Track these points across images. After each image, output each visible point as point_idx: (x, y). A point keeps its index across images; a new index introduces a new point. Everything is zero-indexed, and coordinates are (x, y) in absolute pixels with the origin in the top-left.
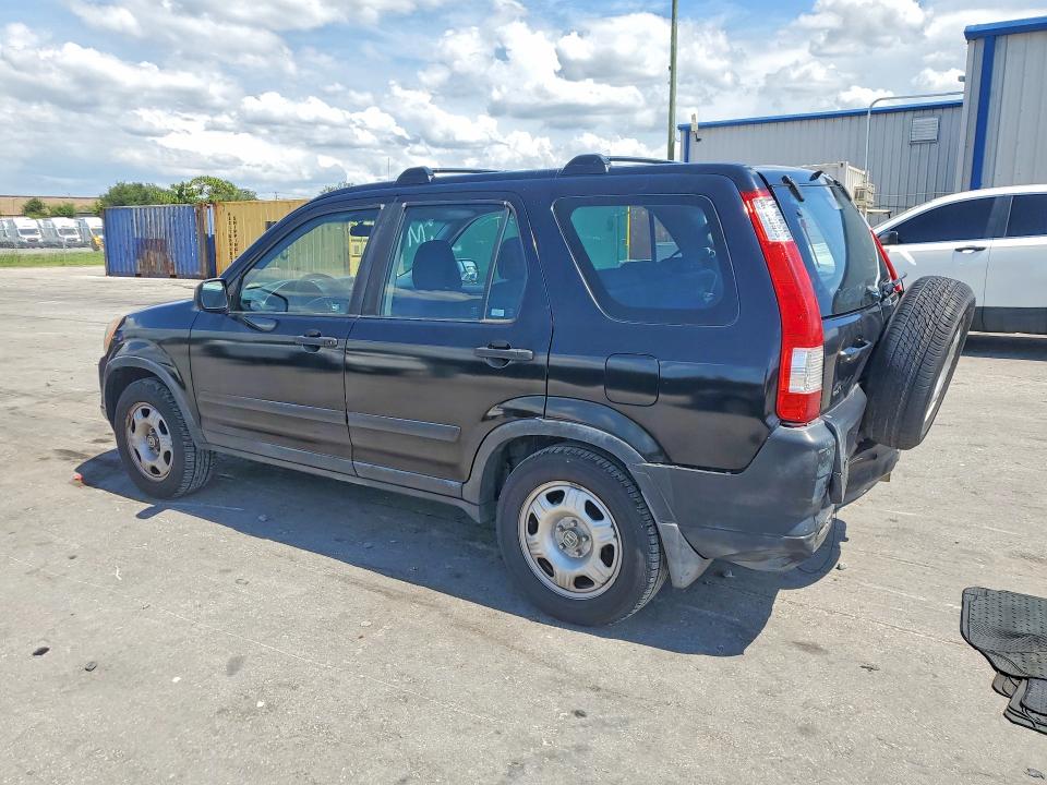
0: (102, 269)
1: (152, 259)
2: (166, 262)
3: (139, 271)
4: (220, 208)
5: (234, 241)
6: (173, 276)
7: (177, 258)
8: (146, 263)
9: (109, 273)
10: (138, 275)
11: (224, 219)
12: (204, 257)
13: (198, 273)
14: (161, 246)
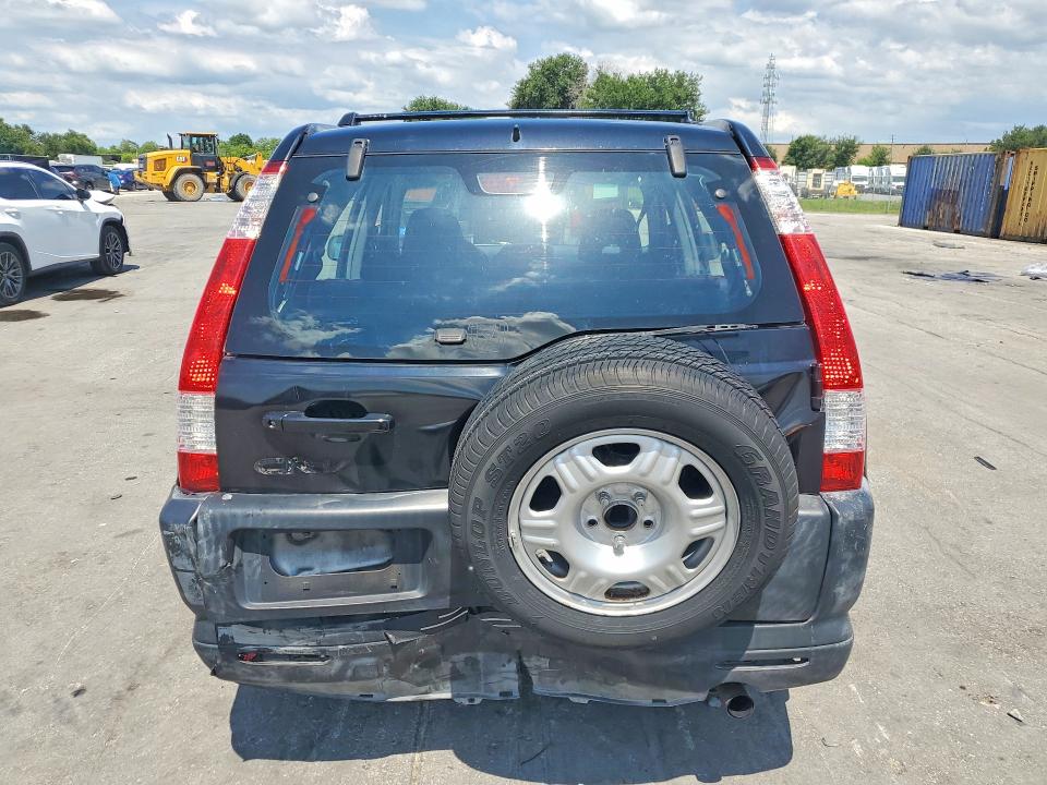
0: (897, 218)
1: (941, 211)
2: (954, 215)
3: (927, 223)
4: (1023, 156)
5: (1028, 195)
6: (957, 232)
7: (965, 211)
8: (935, 215)
9: (901, 224)
10: (926, 228)
11: (1025, 167)
12: (993, 212)
13: (983, 230)
14: (952, 198)
